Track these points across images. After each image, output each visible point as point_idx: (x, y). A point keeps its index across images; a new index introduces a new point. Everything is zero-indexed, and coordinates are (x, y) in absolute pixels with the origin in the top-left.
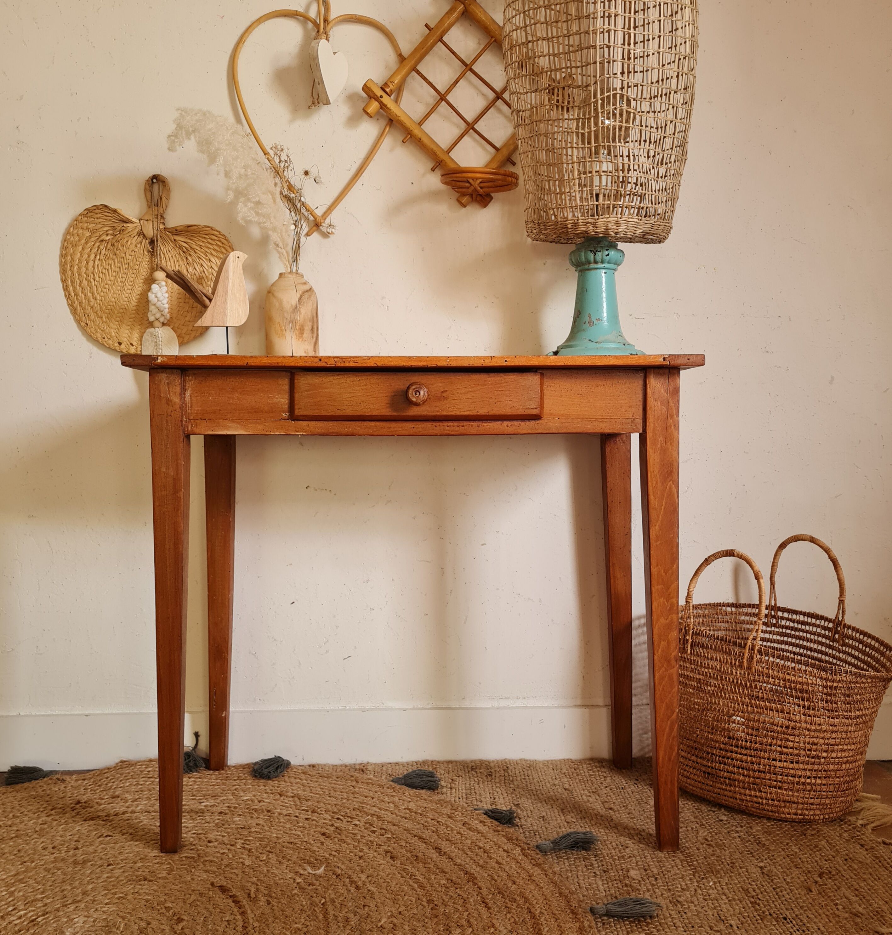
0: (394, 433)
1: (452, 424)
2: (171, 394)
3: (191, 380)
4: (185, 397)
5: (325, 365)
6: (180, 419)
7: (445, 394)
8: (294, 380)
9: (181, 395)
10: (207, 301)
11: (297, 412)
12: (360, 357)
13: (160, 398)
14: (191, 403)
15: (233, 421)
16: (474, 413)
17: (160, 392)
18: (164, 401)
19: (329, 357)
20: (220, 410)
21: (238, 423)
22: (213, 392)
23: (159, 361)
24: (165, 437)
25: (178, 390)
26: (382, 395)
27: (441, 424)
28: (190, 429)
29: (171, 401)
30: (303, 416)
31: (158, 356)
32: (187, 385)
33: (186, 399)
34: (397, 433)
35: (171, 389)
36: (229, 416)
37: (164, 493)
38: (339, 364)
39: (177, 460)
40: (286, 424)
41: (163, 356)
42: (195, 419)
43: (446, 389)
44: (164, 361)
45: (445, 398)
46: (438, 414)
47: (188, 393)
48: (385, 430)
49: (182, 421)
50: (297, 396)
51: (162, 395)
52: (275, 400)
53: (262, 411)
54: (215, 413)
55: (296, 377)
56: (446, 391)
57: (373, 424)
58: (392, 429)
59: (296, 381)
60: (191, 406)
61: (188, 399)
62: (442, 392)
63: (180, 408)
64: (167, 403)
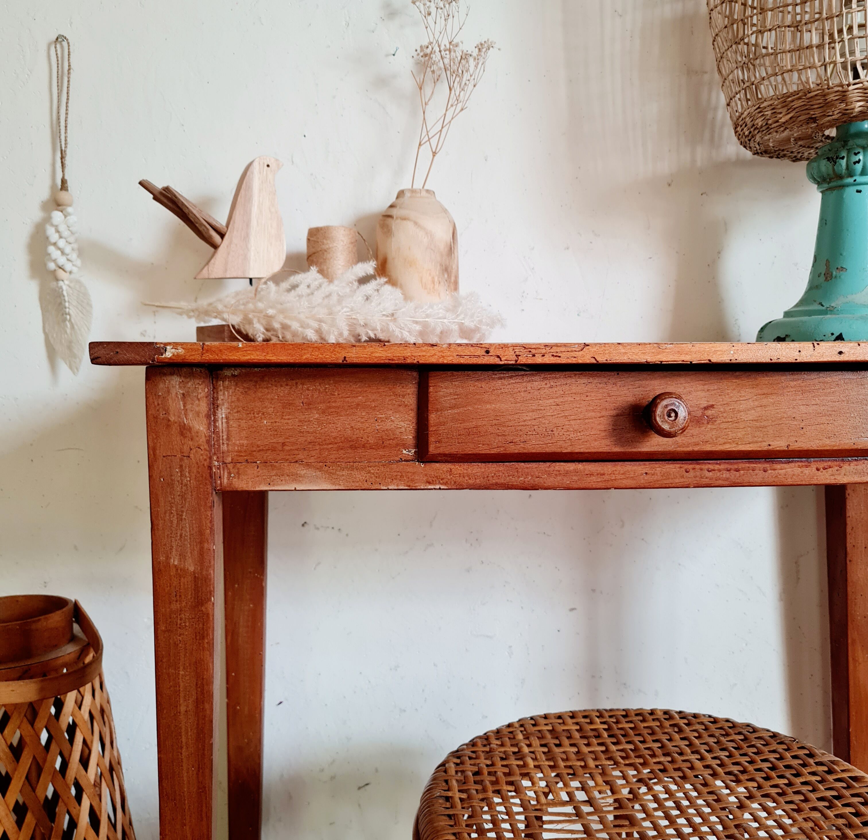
0: (608, 485)
1: (717, 467)
2: (190, 415)
3: (227, 388)
4: (215, 421)
5: (497, 361)
6: (206, 464)
7: (709, 412)
8: (427, 387)
9: (208, 416)
10: (217, 238)
11: (432, 449)
12: (565, 345)
13: (168, 425)
14: (228, 432)
15: (308, 465)
16: (763, 446)
17: (167, 412)
18: (175, 430)
19: (504, 346)
20: (284, 444)
21: (320, 469)
22: (271, 410)
23: (169, 354)
24: (177, 499)
25: (203, 407)
26: (593, 414)
27: (698, 467)
28: (226, 481)
29: (190, 429)
30: (445, 455)
31: (166, 344)
32: (221, 397)
33: (219, 424)
34: (616, 484)
35: (189, 407)
36: (300, 457)
37: (175, 606)
38: (523, 360)
39: (201, 542)
40: (410, 470)
41: (175, 345)
42: (234, 462)
43: (711, 403)
44: (178, 355)
45: (711, 420)
46: (696, 449)
47: (222, 413)
48: (593, 478)
49: (210, 468)
50: (433, 418)
51: (172, 418)
52: (388, 425)
53: (364, 446)
54: (274, 450)
55: (432, 382)
56: (712, 406)
57: (571, 466)
58: (606, 477)
59: (431, 389)
60: (228, 439)
61: (221, 424)
62: (706, 408)
63: (208, 442)
64: (182, 434)
